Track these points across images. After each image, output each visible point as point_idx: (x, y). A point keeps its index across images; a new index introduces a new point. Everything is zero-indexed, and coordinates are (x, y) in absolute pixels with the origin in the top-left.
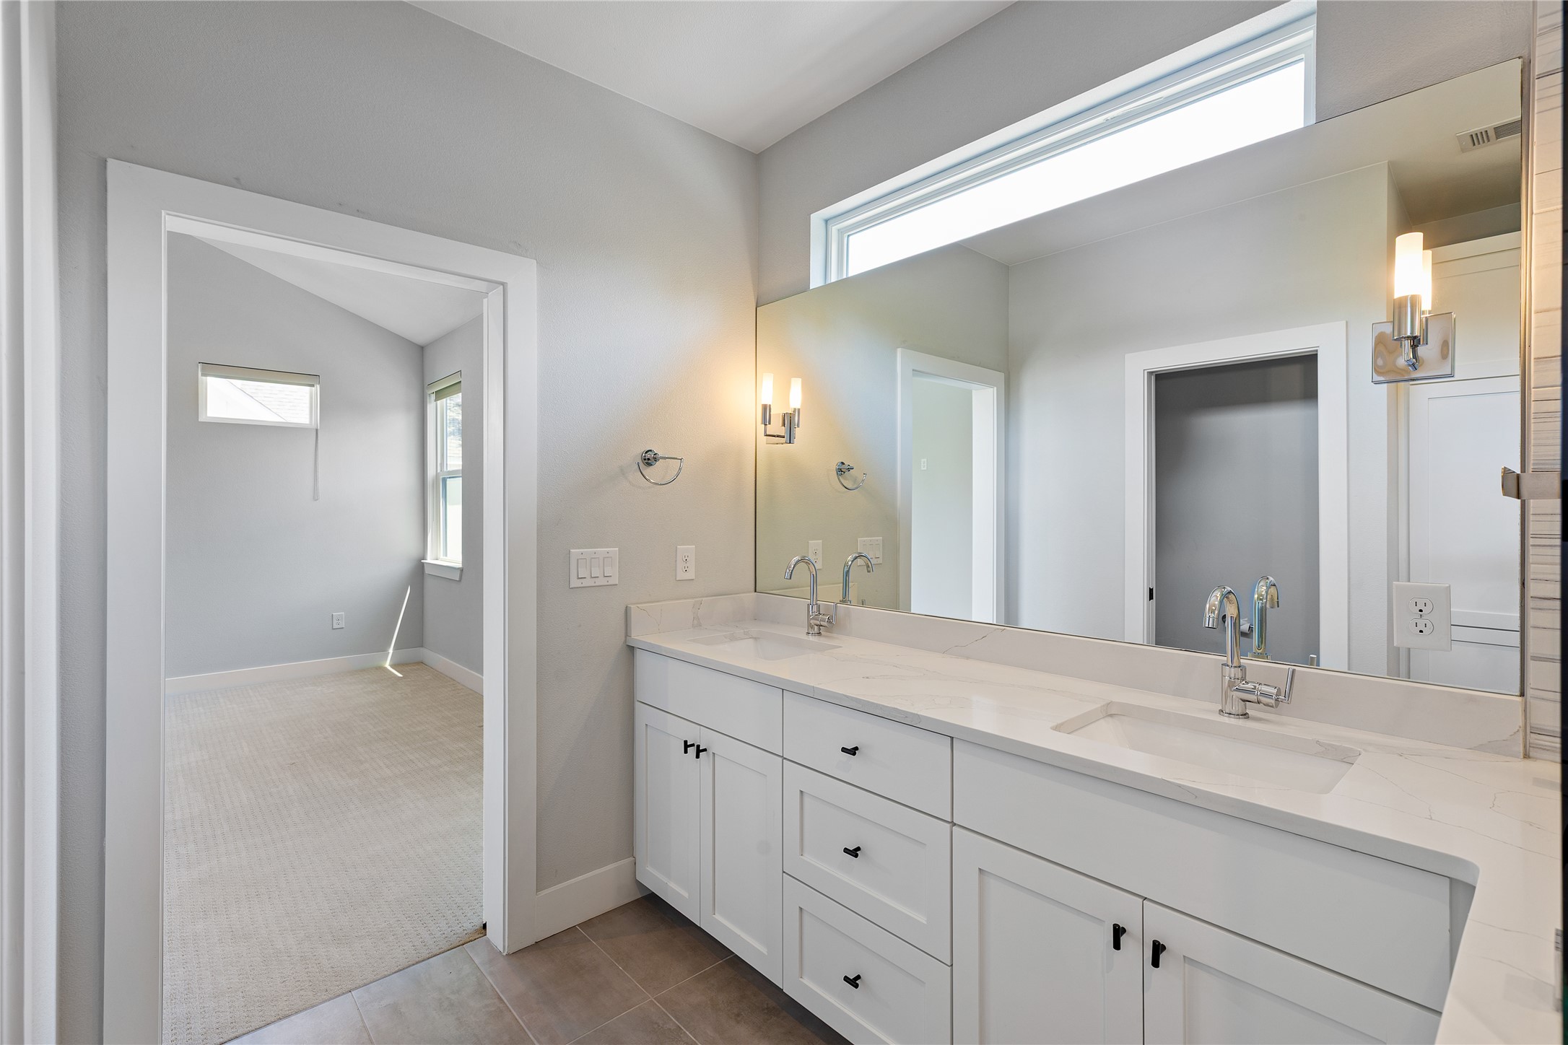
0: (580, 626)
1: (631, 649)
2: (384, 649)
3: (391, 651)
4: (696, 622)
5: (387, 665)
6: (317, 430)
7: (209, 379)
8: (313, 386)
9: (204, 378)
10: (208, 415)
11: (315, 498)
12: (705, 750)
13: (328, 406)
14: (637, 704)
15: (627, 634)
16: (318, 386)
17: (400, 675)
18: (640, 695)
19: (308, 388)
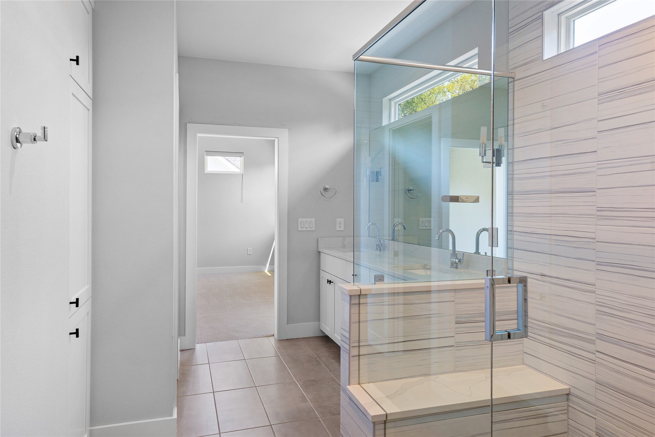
0: (302, 243)
1: (320, 252)
2: (265, 265)
3: (268, 265)
4: (343, 245)
5: (266, 271)
6: (242, 174)
7: (208, 157)
8: (241, 157)
9: (206, 156)
10: (208, 170)
11: (242, 202)
12: (333, 282)
13: (247, 165)
14: (320, 270)
15: (318, 248)
16: (243, 157)
17: (270, 275)
18: (322, 268)
19: (240, 158)
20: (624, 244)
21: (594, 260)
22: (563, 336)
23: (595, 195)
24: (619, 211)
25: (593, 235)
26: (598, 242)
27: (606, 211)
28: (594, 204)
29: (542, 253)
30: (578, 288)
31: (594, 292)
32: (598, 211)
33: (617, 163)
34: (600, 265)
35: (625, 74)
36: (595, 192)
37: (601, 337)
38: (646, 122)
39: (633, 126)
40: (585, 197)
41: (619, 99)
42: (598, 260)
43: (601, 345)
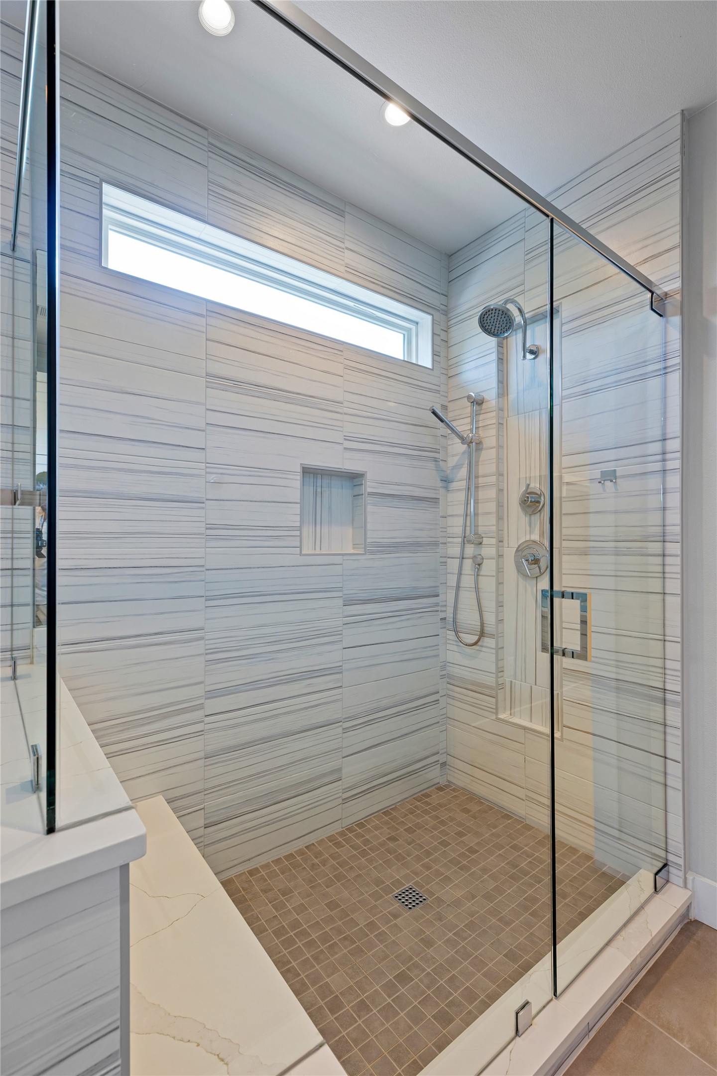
20: (242, 568)
21: (202, 595)
22: (149, 723)
23: (203, 508)
24: (236, 529)
25: (200, 562)
26: (208, 570)
27: (219, 529)
28: (203, 519)
29: (103, 601)
30: (176, 641)
31: (202, 638)
32: (207, 529)
33: (232, 470)
34: (212, 600)
35: (241, 366)
36: (204, 503)
37: (212, 694)
38: (265, 431)
39: (251, 431)
40: (189, 509)
41: (235, 393)
42: (208, 594)
43: (212, 706)
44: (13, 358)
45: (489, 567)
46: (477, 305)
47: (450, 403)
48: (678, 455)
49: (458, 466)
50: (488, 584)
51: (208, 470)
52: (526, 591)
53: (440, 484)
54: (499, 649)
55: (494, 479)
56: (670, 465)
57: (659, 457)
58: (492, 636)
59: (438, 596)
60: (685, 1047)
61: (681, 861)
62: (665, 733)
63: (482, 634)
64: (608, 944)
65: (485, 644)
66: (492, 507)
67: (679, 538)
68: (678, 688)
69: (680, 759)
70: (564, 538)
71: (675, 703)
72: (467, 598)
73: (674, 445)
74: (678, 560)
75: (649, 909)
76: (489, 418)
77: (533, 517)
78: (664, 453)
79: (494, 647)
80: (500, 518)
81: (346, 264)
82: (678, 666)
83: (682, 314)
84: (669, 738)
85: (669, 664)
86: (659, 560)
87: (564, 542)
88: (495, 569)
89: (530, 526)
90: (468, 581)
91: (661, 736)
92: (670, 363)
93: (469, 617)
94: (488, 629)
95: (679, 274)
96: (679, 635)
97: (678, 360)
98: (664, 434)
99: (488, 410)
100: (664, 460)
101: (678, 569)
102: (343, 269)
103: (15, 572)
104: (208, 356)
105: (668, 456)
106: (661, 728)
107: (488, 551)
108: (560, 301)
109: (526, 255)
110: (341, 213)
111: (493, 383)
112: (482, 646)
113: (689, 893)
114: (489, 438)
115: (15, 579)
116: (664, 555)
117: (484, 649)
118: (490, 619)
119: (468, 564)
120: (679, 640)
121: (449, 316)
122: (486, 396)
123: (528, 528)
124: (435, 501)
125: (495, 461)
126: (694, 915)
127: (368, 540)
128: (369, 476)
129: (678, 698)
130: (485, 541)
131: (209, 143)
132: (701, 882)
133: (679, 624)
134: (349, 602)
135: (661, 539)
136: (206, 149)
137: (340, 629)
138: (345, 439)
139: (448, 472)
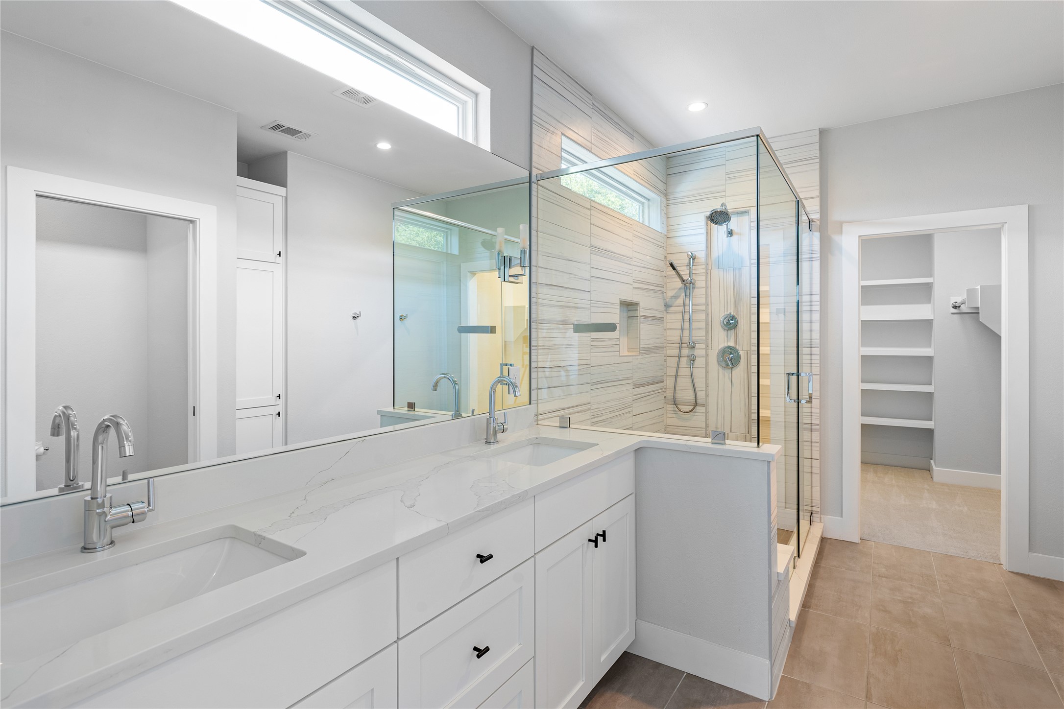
21: (590, 382)
25: (588, 362)
26: (592, 367)
31: (589, 409)
32: (591, 341)
33: (598, 304)
34: (593, 385)
41: (599, 256)
42: (592, 381)
44: (537, 243)
45: (699, 362)
46: (690, 195)
47: (668, 255)
48: (818, 303)
49: (676, 297)
50: (699, 374)
51: (592, 305)
52: (724, 376)
53: (664, 308)
54: (707, 413)
55: (704, 307)
56: (814, 308)
57: (809, 304)
58: (703, 405)
59: (663, 382)
60: (844, 569)
61: (818, 509)
62: (811, 446)
63: (696, 404)
64: (805, 543)
65: (697, 411)
66: (703, 325)
67: (819, 346)
68: (818, 422)
69: (819, 458)
70: (752, 345)
71: (816, 430)
72: (684, 383)
73: (816, 298)
74: (818, 357)
75: (811, 530)
76: (701, 269)
77: (729, 331)
78: (811, 302)
79: (704, 412)
80: (707, 332)
81: (634, 169)
82: (818, 411)
83: (820, 232)
84: (813, 448)
85: (814, 410)
86: (809, 357)
87: (752, 347)
88: (705, 363)
89: (727, 337)
90: (684, 371)
91: (810, 448)
92: (814, 256)
93: (684, 394)
94: (699, 401)
95: (819, 211)
96: (819, 395)
97: (818, 255)
98: (811, 292)
99: (700, 264)
100: (811, 305)
101: (818, 362)
102: (632, 172)
103: (539, 369)
104: (592, 235)
105: (813, 303)
106: (809, 444)
107: (699, 352)
108: (749, 208)
109: (727, 174)
110: (631, 137)
111: (703, 246)
112: (695, 412)
113: (823, 524)
114: (700, 281)
115: (539, 373)
116: (811, 355)
117: (696, 414)
118: (701, 394)
119: (684, 361)
120: (819, 397)
121: (668, 197)
122: (697, 254)
123: (726, 338)
124: (661, 319)
125: (704, 296)
126: (824, 536)
127: (641, 346)
128: (641, 305)
129: (818, 427)
130: (697, 346)
131: (593, 104)
132: (828, 518)
133: (819, 390)
134: (636, 386)
135: (809, 346)
136: (591, 107)
137: (632, 403)
138: (634, 282)
139: (667, 300)
